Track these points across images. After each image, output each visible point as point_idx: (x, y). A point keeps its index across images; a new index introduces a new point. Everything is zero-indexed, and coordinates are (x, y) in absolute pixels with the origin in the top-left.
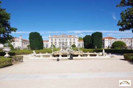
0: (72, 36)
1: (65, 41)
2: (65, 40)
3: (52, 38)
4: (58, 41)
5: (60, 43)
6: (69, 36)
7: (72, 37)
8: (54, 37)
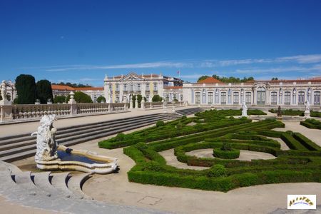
0: (150, 76)
1: (135, 89)
2: (137, 85)
3: (110, 81)
4: (121, 88)
5: (126, 92)
6: (145, 76)
7: (152, 78)
8: (114, 79)
